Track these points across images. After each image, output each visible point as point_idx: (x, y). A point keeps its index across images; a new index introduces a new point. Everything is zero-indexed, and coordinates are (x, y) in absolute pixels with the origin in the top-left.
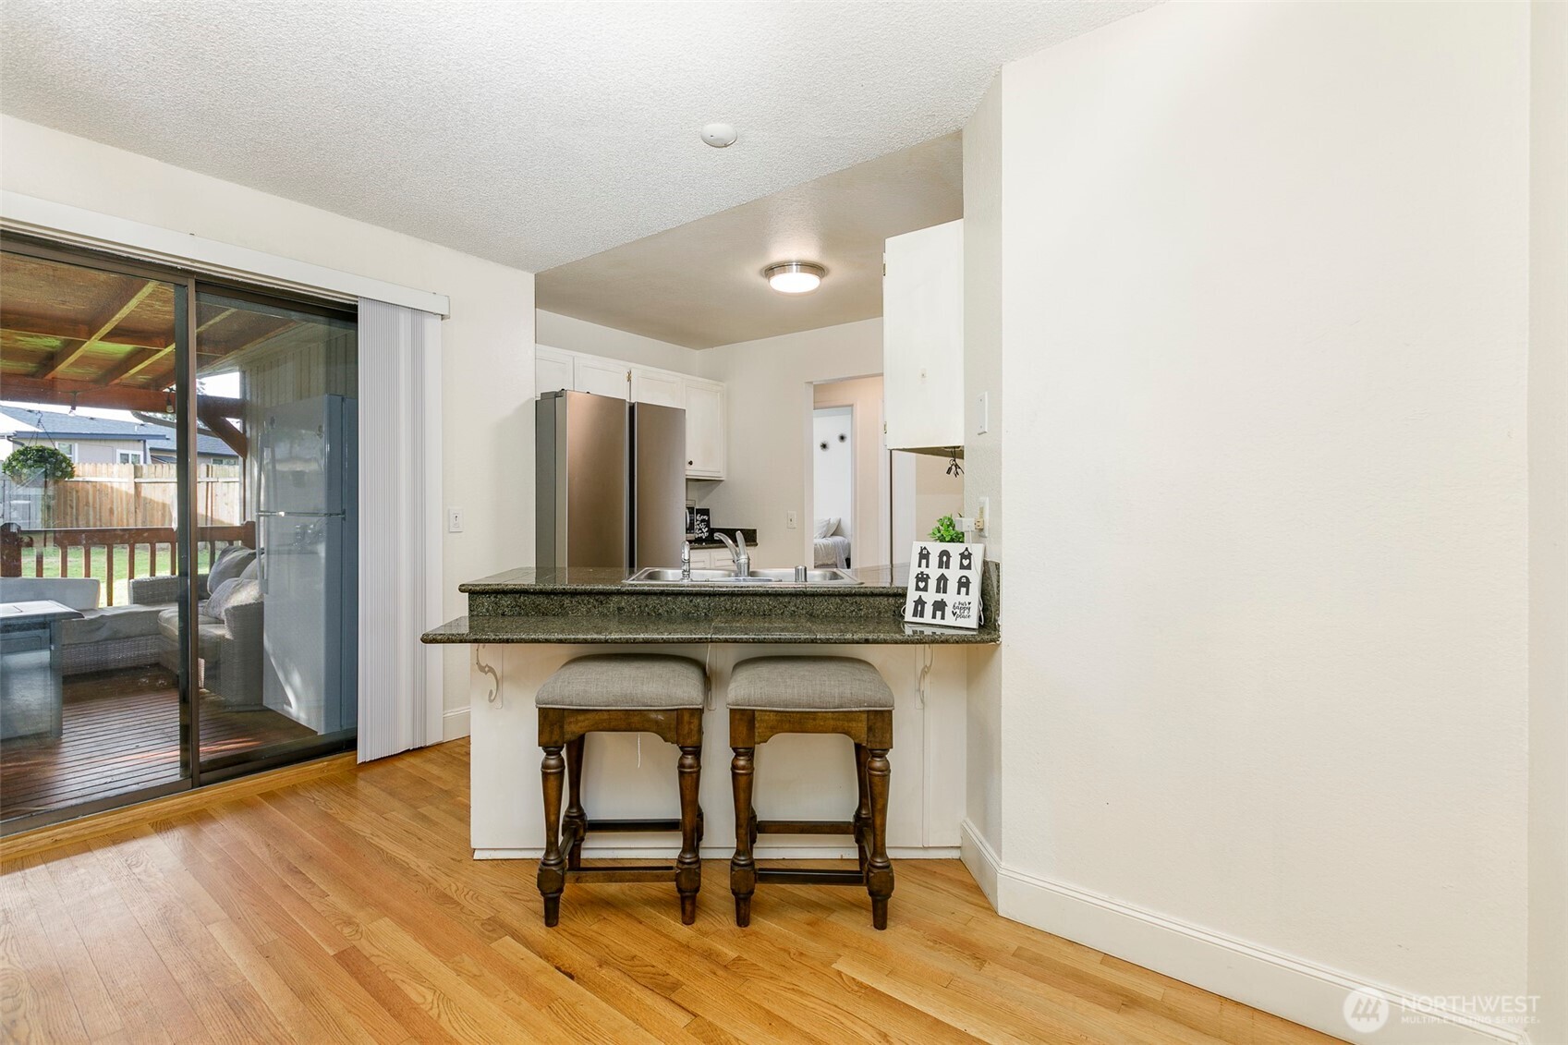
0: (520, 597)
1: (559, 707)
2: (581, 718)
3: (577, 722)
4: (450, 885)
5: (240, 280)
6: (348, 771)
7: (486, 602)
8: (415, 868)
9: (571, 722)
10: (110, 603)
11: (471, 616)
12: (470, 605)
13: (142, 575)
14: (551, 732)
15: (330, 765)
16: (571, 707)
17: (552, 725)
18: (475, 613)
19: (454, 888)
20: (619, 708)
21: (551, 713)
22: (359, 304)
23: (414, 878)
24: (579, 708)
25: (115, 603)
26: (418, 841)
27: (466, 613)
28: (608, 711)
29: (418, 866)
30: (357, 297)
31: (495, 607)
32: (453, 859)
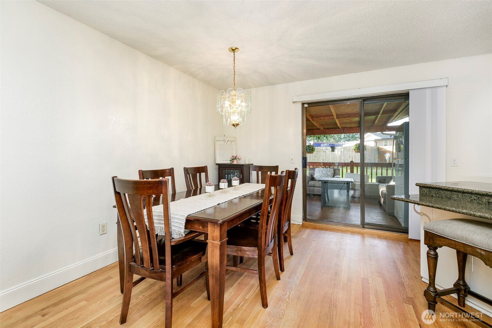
0: (439, 190)
1: (432, 232)
2: (442, 239)
3: (440, 241)
4: (407, 282)
5: (374, 96)
6: (405, 240)
7: (426, 190)
8: (401, 272)
9: (437, 240)
10: (372, 181)
11: (420, 195)
12: (420, 191)
13: (379, 175)
14: (429, 241)
15: (401, 236)
16: (437, 234)
17: (430, 238)
18: (422, 194)
19: (408, 283)
20: (460, 241)
21: (429, 234)
22: (410, 92)
23: (398, 274)
24: (440, 235)
25: (373, 182)
26: (409, 266)
27: (418, 193)
28: (455, 241)
29: (402, 272)
30: (409, 90)
31: (429, 193)
32: (415, 277)
